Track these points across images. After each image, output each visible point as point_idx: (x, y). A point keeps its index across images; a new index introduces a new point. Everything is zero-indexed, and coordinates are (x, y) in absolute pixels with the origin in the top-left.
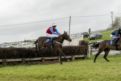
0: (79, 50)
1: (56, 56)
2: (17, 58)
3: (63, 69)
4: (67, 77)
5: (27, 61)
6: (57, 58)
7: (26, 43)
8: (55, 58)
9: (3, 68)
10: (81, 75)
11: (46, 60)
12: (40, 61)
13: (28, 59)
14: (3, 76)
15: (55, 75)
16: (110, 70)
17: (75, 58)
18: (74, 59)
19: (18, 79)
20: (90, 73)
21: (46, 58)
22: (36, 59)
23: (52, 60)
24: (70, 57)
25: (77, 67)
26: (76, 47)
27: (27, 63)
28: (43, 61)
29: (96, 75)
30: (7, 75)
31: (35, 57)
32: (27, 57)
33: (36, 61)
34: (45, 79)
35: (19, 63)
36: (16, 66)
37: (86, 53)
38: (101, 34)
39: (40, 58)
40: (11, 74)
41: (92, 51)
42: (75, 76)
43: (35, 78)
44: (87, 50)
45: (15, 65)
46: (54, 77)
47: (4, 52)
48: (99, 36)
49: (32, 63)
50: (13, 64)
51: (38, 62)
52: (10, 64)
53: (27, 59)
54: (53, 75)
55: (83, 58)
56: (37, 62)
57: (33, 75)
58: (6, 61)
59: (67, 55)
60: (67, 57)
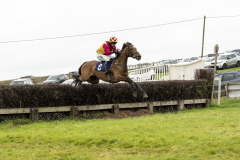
0: (194, 90)
1: (145, 100)
2: (61, 105)
5: (82, 112)
6: (145, 105)
8: (141, 105)
11: (121, 109)
12: (109, 111)
13: (84, 108)
17: (186, 106)
18: (182, 107)
21: (122, 106)
22: (102, 107)
23: (136, 109)
24: (175, 103)
26: (187, 84)
27: (81, 115)
28: (116, 111)
31: (98, 104)
32: (82, 104)
33: (101, 111)
35: (66, 115)
36: (58, 121)
39: (110, 106)
41: (229, 91)
45: (56, 118)
49: (91, 115)
50: (53, 117)
51: (106, 113)
52: (45, 117)
53: (81, 108)
55: (203, 106)
56: (102, 114)
58: (37, 111)
59: (168, 99)
60: (168, 103)
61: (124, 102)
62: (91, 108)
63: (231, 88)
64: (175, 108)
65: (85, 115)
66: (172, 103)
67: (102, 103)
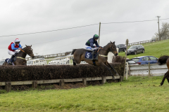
1: (81, 77)
2: (26, 80)
3: (90, 95)
4: (96, 107)
5: (40, 85)
6: (81, 80)
7: (38, 59)
8: (78, 80)
9: (7, 95)
10: (116, 104)
11: (66, 83)
12: (58, 84)
13: (41, 82)
14: (6, 105)
15: (79, 104)
16: (156, 96)
17: (107, 80)
18: (105, 81)
19: (27, 109)
20: (128, 100)
21: (66, 81)
22: (53, 81)
23: (75, 83)
24: (100, 79)
25: (109, 93)
27: (40, 87)
28: (63, 84)
29: (137, 103)
30: (12, 103)
31: (51, 79)
32: (40, 79)
33: (52, 84)
34: (65, 109)
35: (29, 87)
36: (24, 92)
37: (122, 74)
38: (143, 47)
39: (58, 81)
40: (17, 103)
41: (130, 71)
42: (106, 104)
43: (51, 108)
44: (123, 69)
45: (23, 89)
46: (77, 106)
47: (7, 72)
48: (140, 49)
49: (46, 87)
50: (21, 88)
51: (56, 86)
52: (16, 88)
53: (39, 82)
54: (75, 104)
55: (118, 80)
56: (53, 86)
57: (48, 104)
58: (10, 84)
59: (96, 76)
60: (96, 79)
61: (68, 78)
62: (46, 82)
63: (132, 69)
64: (100, 82)
65: (41, 87)
66: (98, 79)
67: (53, 79)
